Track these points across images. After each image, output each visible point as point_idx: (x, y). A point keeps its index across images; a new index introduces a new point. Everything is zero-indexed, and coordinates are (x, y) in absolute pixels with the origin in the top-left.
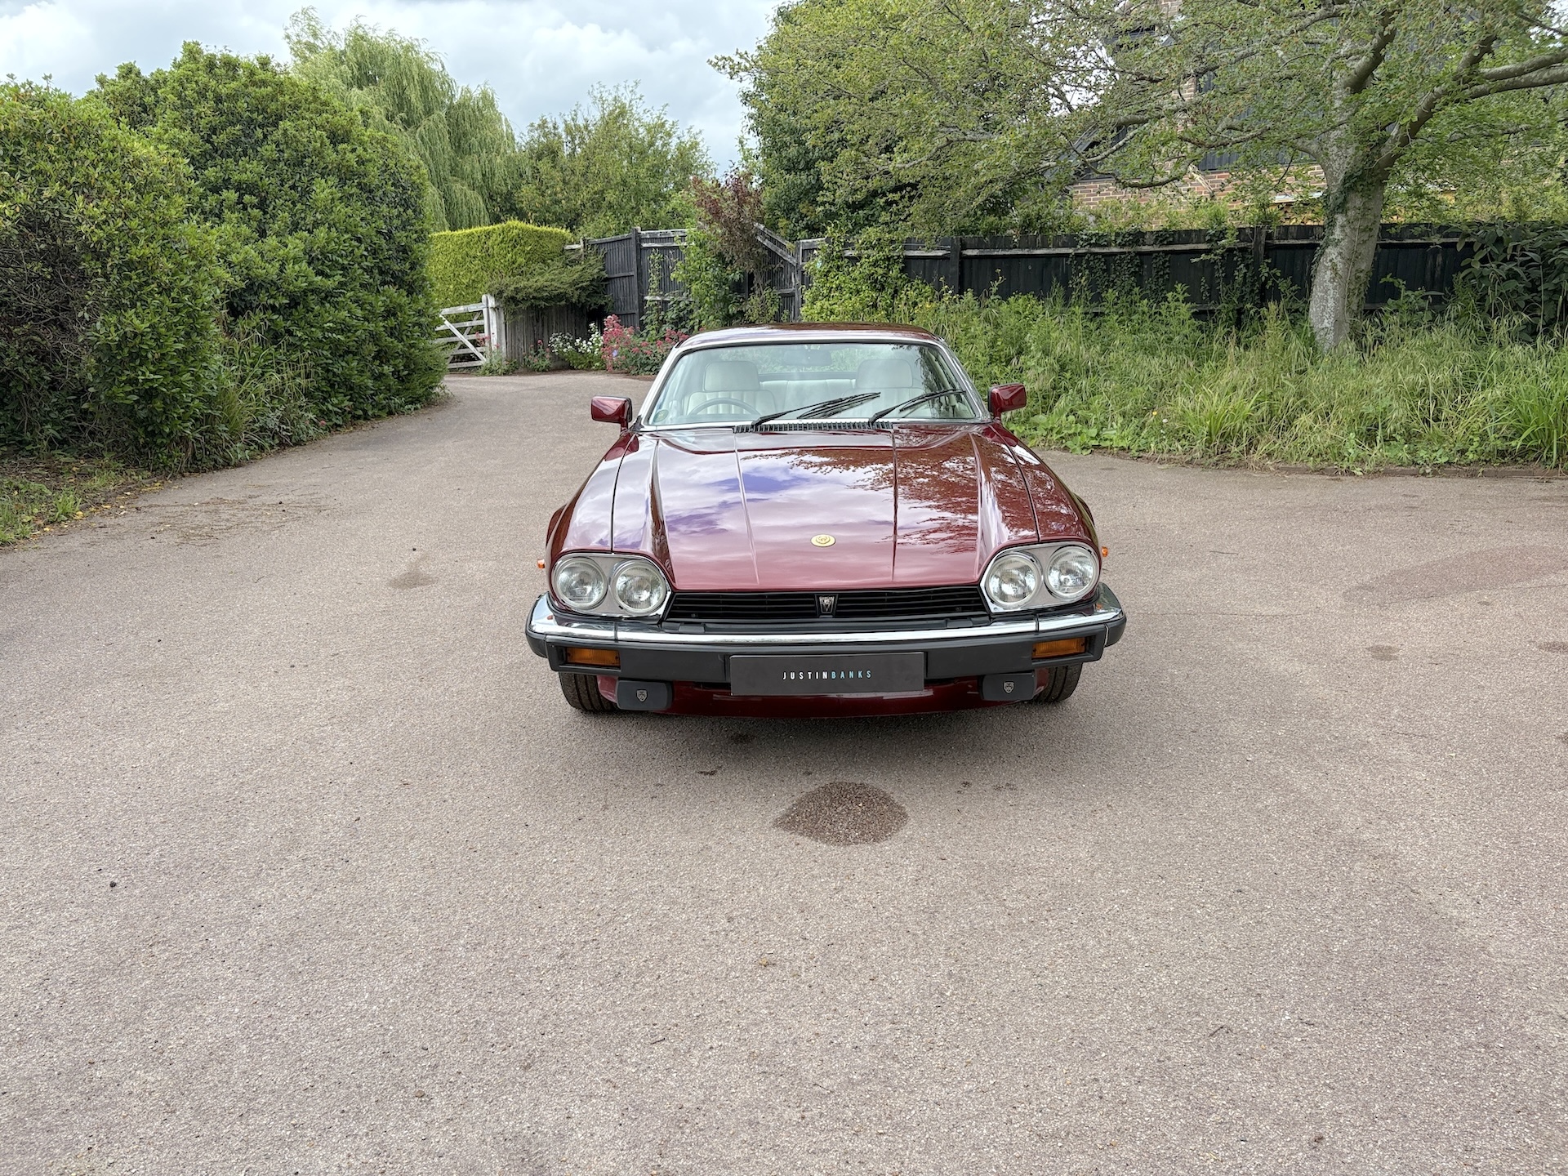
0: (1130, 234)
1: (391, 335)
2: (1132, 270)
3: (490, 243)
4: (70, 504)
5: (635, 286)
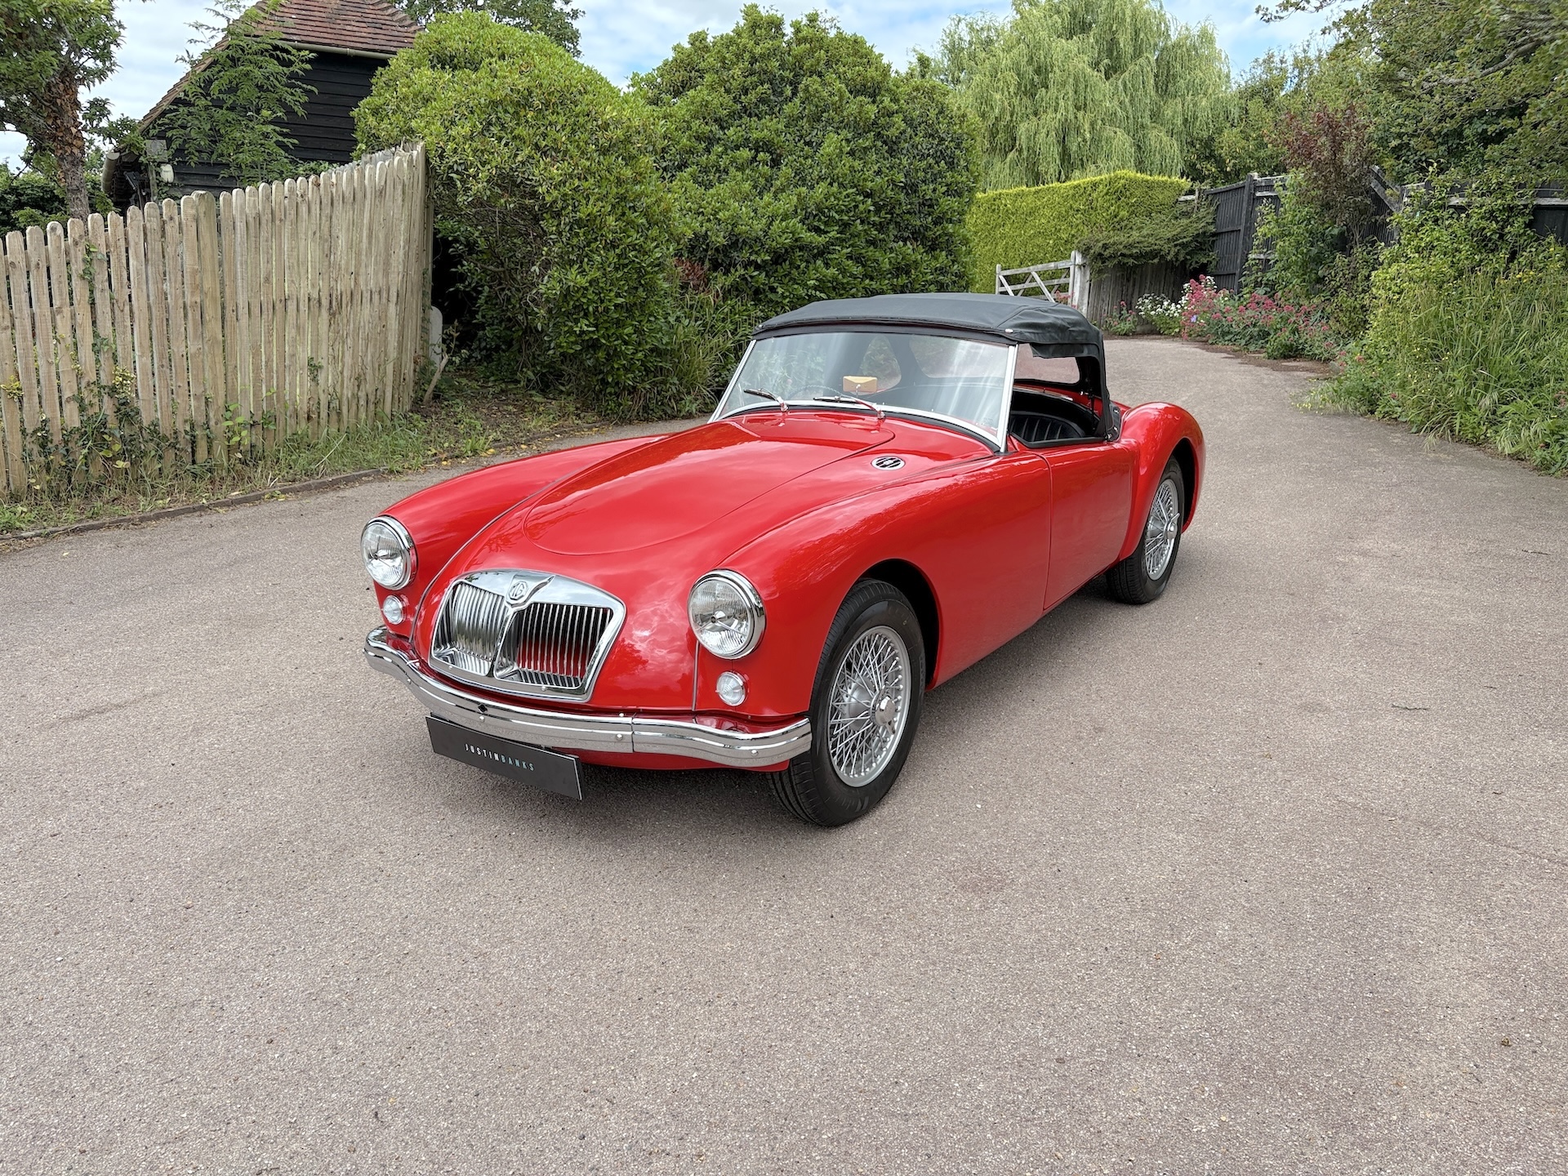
3: (1095, 195)
4: (482, 442)
5: (1241, 242)
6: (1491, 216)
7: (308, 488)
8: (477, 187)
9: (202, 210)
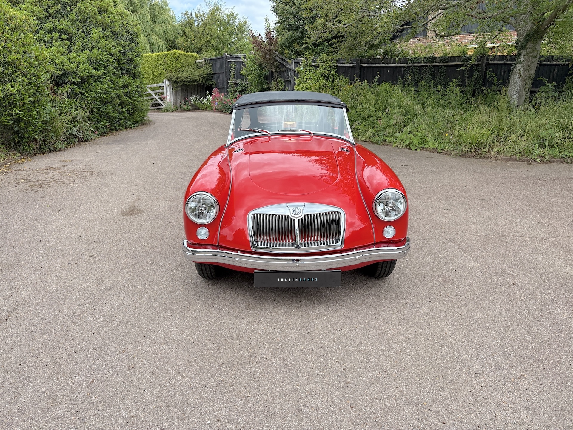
0: (430, 58)
1: (126, 96)
2: (430, 73)
3: (166, 59)
5: (225, 77)
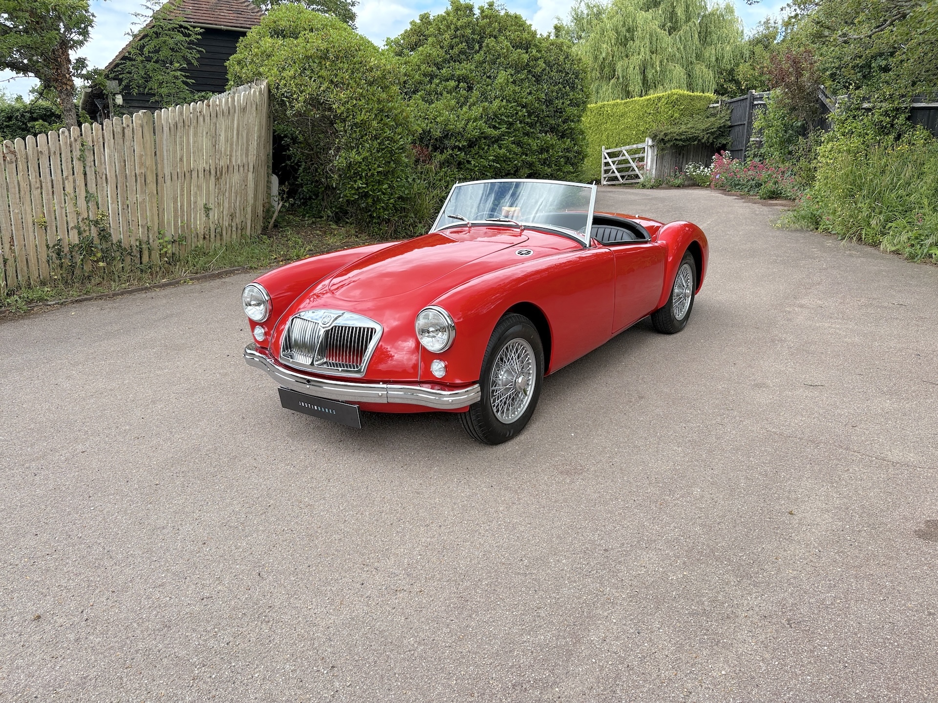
3: (659, 104)
4: (302, 250)
5: (746, 131)
6: (886, 114)
7: (205, 277)
8: (298, 106)
9: (145, 121)
